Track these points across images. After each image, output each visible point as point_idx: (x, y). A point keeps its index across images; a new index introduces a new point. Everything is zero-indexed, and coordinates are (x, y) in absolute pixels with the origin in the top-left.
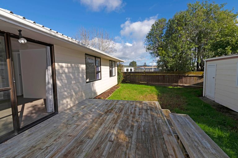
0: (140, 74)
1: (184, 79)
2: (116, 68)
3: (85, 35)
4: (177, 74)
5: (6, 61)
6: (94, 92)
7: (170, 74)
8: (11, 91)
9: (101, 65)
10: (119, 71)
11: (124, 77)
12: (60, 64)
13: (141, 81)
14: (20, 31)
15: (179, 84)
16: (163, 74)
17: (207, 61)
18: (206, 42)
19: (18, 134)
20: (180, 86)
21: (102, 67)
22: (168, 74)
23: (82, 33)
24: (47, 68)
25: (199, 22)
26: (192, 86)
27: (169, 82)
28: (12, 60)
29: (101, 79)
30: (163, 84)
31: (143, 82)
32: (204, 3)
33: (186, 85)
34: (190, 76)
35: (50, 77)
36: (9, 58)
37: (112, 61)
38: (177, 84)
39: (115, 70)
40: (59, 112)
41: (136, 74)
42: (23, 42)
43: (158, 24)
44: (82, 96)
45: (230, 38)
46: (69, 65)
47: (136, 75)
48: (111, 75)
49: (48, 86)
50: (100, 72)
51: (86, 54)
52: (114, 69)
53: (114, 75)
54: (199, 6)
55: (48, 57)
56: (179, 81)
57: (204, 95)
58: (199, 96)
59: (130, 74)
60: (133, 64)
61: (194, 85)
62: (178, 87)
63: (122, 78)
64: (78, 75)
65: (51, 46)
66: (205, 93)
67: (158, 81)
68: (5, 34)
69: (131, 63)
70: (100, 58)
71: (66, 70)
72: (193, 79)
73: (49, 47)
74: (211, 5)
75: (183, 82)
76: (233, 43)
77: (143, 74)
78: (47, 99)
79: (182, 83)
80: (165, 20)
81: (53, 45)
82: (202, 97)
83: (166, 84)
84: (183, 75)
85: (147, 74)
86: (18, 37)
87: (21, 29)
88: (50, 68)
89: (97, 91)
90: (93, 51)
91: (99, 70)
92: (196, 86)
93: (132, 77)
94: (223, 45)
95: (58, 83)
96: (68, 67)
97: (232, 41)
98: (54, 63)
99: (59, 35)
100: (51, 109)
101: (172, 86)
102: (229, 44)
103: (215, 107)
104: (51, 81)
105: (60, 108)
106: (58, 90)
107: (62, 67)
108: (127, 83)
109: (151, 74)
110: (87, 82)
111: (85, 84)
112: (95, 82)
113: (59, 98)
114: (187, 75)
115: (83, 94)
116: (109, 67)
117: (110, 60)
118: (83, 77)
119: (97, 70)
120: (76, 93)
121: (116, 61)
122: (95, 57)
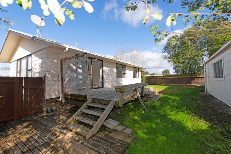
0: (161, 78)
1: (196, 80)
2: (140, 73)
3: (122, 52)
4: (190, 77)
8: (92, 75)
9: (126, 70)
13: (161, 83)
14: (95, 57)
15: (192, 85)
16: (178, 77)
17: (205, 64)
20: (193, 86)
21: (127, 71)
22: (182, 77)
24: (100, 69)
27: (184, 83)
29: (126, 78)
33: (198, 85)
35: (101, 72)
36: (92, 65)
37: (135, 68)
38: (190, 85)
39: (139, 74)
40: (104, 88)
41: (157, 78)
46: (109, 68)
48: (135, 76)
49: (100, 76)
50: (126, 73)
52: (137, 73)
53: (138, 77)
55: (101, 65)
56: (192, 82)
57: (206, 91)
58: (203, 91)
59: (153, 78)
60: (166, 72)
63: (145, 80)
64: (113, 74)
66: (206, 89)
69: (164, 71)
70: (126, 66)
71: (108, 71)
79: (195, 83)
81: (103, 61)
83: (180, 85)
84: (195, 77)
85: (166, 78)
86: (95, 59)
88: (102, 69)
91: (125, 73)
93: (154, 80)
95: (104, 76)
98: (103, 67)
100: (101, 86)
101: (186, 86)
104: (102, 74)
105: (104, 86)
106: (104, 79)
107: (106, 69)
108: (150, 85)
109: (169, 77)
110: (117, 78)
111: (116, 79)
112: (122, 79)
113: (104, 82)
114: (198, 77)
115: (115, 83)
116: (132, 72)
117: (133, 67)
118: (115, 75)
119: (124, 72)
120: (111, 82)
121: (139, 68)
122: (122, 65)
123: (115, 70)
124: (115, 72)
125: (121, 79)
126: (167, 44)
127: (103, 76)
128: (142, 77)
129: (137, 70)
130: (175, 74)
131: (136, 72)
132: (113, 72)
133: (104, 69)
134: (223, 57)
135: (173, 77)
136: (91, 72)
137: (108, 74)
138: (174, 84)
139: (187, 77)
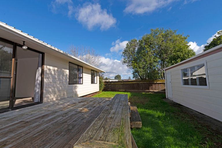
1: (154, 86)
2: (98, 77)
3: (75, 51)
4: (148, 82)
5: (12, 60)
6: (76, 93)
7: (143, 82)
8: (12, 79)
9: (83, 73)
10: (100, 80)
11: (105, 85)
12: (48, 67)
14: (24, 42)
15: (150, 91)
16: (137, 83)
17: (166, 70)
18: (166, 57)
19: (12, 110)
20: (151, 92)
21: (84, 74)
22: (141, 83)
23: (72, 50)
24: (38, 68)
25: (159, 42)
26: (161, 91)
27: (142, 89)
28: (16, 60)
29: (82, 84)
30: (138, 90)
31: (121, 90)
32: (162, 29)
33: (155, 91)
34: (158, 83)
35: (40, 75)
36: (14, 58)
37: (93, 71)
38: (148, 91)
40: (43, 103)
42: (25, 48)
43: (131, 43)
44: (64, 94)
45: (179, 53)
46: (56, 69)
47: (116, 84)
48: (93, 82)
49: (37, 81)
50: (82, 78)
51: (70, 62)
52: (96, 78)
53: (96, 82)
54: (158, 31)
55: (40, 61)
56: (150, 88)
58: (163, 98)
59: (111, 83)
60: (118, 77)
61: (162, 90)
62: (150, 93)
63: (103, 86)
64: (62, 77)
65: (43, 54)
66: (167, 96)
67: (134, 88)
68: (14, 44)
69: (116, 76)
70: (82, 67)
71: (53, 73)
72: (161, 86)
73: (41, 55)
74: (168, 30)
75: (153, 88)
76: (182, 56)
77: (121, 83)
78: (35, 98)
80: (136, 41)
81: (44, 53)
82: (166, 98)
83: (139, 90)
84: (152, 82)
85: (125, 83)
87: (25, 40)
88: (40, 69)
89: (78, 93)
90: (75, 59)
91: (82, 77)
92: (163, 91)
93: (112, 86)
94: (176, 58)
95: (45, 80)
96: (54, 70)
97: (181, 55)
98: (43, 66)
99: (49, 46)
100: (37, 99)
101: (145, 92)
102: (179, 58)
103: (170, 104)
104: (40, 79)
105: (45, 100)
107: (49, 69)
108: (108, 91)
110: (69, 84)
111: (67, 85)
112: (77, 85)
113: (44, 91)
114: (155, 82)
115: (65, 93)
116: (90, 75)
117: (92, 70)
118: (66, 79)
119: (80, 76)
120: (59, 91)
121: (98, 71)
122: (78, 66)
123: (67, 72)
124: (66, 75)
125: (75, 85)
126: (127, 47)
127: (42, 81)
128: (100, 82)
129: (96, 74)
130: (134, 79)
131: (94, 77)
132: (63, 75)
133: (45, 69)
134: (206, 61)
135: (132, 83)
136: (11, 74)
137: (54, 78)
138: (133, 89)
139: (145, 82)
